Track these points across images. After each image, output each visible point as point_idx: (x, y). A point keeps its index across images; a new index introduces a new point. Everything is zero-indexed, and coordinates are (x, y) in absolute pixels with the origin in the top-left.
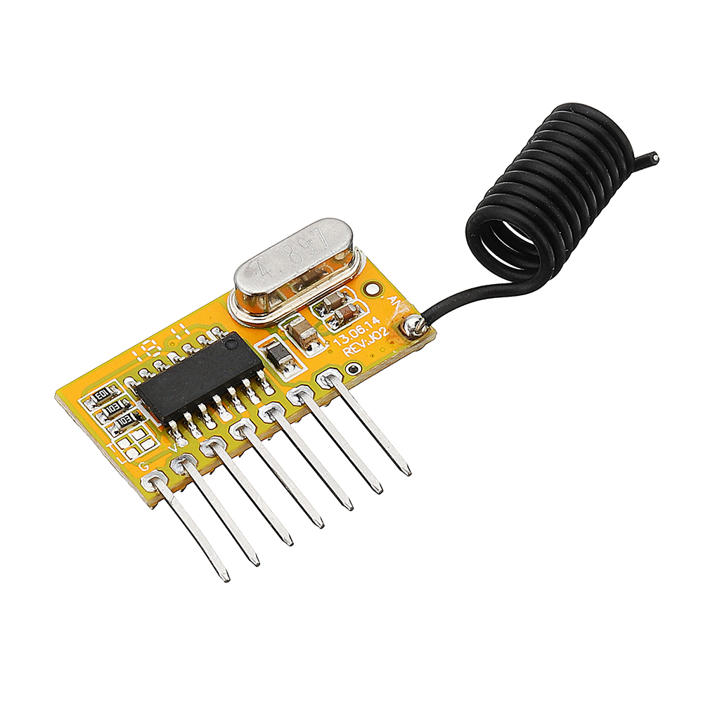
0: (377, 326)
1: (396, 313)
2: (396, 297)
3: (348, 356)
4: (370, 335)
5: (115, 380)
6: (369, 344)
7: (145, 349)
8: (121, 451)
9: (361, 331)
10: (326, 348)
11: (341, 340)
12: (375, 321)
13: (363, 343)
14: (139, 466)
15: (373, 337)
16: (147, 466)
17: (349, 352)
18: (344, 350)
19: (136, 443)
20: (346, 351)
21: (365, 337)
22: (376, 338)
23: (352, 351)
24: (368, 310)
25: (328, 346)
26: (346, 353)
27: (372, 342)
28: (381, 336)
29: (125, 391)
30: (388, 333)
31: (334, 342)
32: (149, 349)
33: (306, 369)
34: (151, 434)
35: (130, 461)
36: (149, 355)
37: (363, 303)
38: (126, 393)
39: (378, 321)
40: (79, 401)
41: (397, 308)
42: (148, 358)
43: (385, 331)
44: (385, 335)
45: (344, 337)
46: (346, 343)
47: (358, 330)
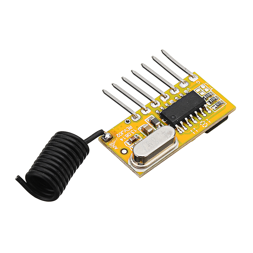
0: (121, 137)
1: (114, 143)
2: (115, 149)
3: (130, 126)
4: (123, 134)
5: (215, 112)
6: (123, 131)
7: (206, 123)
8: (207, 87)
9: (126, 135)
10: (139, 128)
11: (134, 131)
12: (122, 140)
13: (125, 131)
14: (200, 83)
15: (122, 133)
16: (197, 83)
17: (130, 127)
18: (132, 128)
19: (202, 90)
20: (131, 128)
21: (125, 133)
22: (121, 133)
23: (129, 128)
24: (125, 143)
25: (138, 129)
26: (131, 127)
27: (122, 131)
28: (119, 134)
29: (210, 108)
30: (116, 135)
31: (136, 131)
32: (205, 124)
33: (145, 120)
34: (198, 94)
35: (203, 84)
36: (204, 122)
37: (127, 146)
38: (210, 107)
39: (121, 139)
40: (226, 104)
41: (114, 145)
42: (204, 120)
43: (118, 136)
44: (117, 134)
45: (133, 132)
46: (132, 131)
47: (128, 136)
